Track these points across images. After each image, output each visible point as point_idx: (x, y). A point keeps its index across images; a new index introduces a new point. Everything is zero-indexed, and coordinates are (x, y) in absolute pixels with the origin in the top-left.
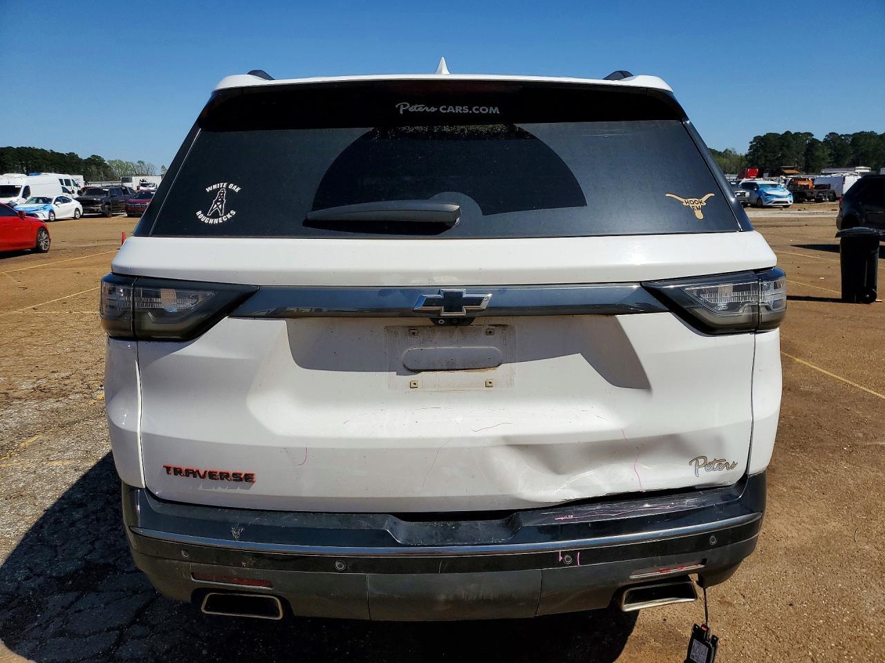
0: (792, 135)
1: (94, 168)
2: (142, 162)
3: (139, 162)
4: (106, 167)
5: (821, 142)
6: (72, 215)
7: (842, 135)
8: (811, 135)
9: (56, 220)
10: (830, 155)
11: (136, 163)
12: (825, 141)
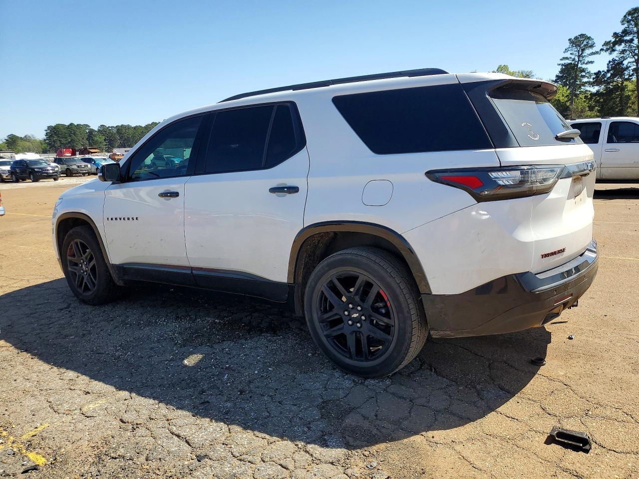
0: (75, 126)
5: (96, 131)
7: (109, 127)
8: (87, 126)
10: (105, 140)
12: (99, 131)
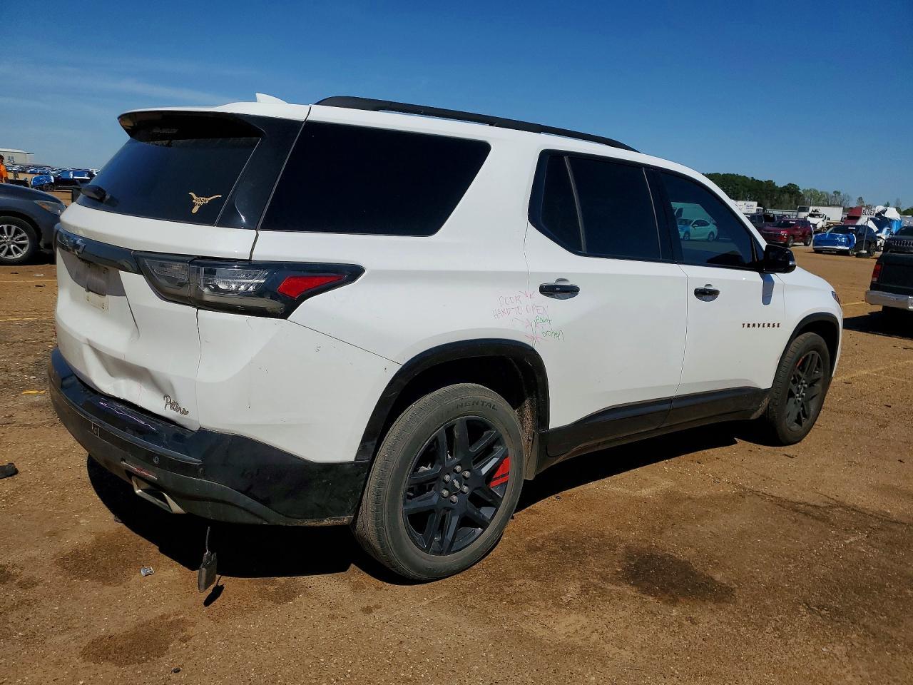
1: (787, 196)
2: (839, 193)
3: (835, 192)
4: (799, 195)
6: (705, 237)
9: (689, 240)
11: (831, 193)
